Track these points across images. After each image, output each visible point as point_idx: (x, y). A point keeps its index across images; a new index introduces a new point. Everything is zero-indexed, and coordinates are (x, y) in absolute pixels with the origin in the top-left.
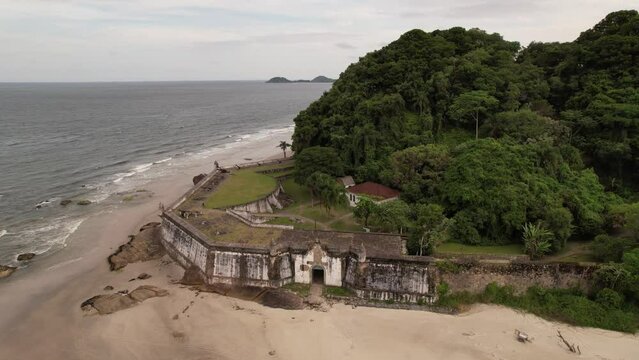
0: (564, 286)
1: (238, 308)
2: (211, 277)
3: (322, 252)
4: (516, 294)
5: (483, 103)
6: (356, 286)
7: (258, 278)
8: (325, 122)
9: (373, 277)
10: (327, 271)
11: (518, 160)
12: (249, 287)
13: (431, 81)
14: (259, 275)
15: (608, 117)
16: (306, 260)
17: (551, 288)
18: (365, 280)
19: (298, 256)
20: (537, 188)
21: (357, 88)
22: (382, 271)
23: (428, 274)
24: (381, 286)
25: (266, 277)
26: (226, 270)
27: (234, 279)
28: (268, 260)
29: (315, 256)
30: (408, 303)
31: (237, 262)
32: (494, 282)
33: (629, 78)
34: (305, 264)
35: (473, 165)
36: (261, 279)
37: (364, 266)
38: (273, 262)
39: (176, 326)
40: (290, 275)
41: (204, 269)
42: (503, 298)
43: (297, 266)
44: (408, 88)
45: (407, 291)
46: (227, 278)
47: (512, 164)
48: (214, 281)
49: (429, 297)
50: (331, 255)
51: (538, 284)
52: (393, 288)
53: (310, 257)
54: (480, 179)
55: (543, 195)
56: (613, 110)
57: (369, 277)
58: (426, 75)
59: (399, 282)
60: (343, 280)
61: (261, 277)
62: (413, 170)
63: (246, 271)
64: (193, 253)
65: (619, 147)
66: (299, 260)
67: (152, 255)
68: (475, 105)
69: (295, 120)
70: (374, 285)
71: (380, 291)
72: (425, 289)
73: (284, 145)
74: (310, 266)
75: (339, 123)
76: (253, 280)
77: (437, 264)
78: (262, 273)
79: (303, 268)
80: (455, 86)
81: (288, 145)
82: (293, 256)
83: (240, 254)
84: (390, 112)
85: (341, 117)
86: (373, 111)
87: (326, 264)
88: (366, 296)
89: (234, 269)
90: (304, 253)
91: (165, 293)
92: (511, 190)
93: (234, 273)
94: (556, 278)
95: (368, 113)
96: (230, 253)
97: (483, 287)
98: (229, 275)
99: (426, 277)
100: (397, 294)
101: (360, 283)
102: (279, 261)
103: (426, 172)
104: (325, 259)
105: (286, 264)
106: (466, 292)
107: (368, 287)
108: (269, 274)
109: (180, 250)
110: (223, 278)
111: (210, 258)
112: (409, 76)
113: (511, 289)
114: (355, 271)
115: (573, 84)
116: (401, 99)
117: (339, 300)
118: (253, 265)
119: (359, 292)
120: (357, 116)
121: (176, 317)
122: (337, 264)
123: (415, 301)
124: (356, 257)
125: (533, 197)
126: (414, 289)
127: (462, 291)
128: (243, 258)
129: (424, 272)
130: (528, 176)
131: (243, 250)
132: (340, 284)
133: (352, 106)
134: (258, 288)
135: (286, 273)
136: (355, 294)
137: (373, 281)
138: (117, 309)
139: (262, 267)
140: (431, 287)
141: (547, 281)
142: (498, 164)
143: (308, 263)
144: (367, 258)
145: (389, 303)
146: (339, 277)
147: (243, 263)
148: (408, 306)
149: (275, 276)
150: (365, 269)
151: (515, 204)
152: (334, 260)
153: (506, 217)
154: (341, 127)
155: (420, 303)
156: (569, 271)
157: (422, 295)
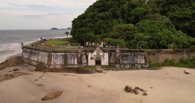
0: (191, 58)
1: (66, 75)
2: (50, 65)
3: (100, 51)
4: (175, 62)
5: (143, 11)
6: (116, 63)
7: (73, 63)
8: (84, 21)
9: (122, 59)
10: (102, 59)
11: (160, 25)
12: (68, 68)
13: (121, 7)
14: (73, 62)
15: (181, 16)
16: (93, 55)
17: (187, 59)
18: (119, 60)
19: (89, 53)
20: (168, 33)
21: (95, 10)
22: (126, 56)
23: (144, 56)
24: (126, 62)
25: (76, 63)
26: (58, 61)
27: (61, 65)
28: (77, 55)
29: (97, 53)
30: (137, 68)
31: (63, 57)
32: (168, 58)
33: (184, 6)
34: (93, 56)
35: (146, 26)
36: (74, 64)
37: (118, 54)
38: (79, 56)
39: (38, 83)
40: (86, 62)
41: (46, 63)
42: (171, 64)
43: (89, 58)
44: (113, 10)
45: (136, 63)
46: (58, 65)
47: (159, 26)
48: (52, 67)
49: (145, 65)
50: (104, 51)
51: (183, 58)
52: (131, 63)
53: (95, 53)
54: (149, 30)
55: (170, 35)
56: (182, 14)
57: (121, 59)
58: (119, 6)
59: (133, 60)
60: (109, 62)
61: (74, 63)
62: (122, 32)
63: (67, 61)
64: (40, 58)
65: (186, 24)
66: (90, 55)
67: (18, 64)
68: (140, 11)
69: (72, 22)
70: (123, 62)
71: (126, 64)
72: (144, 62)
73: (67, 33)
74: (95, 57)
75: (90, 21)
76: (70, 65)
77: (147, 52)
78: (74, 61)
79: (92, 58)
80: (130, 9)
81: (69, 33)
82: (87, 53)
83: (64, 54)
84: (108, 18)
85: (91, 19)
86: (102, 17)
87: (102, 56)
88: (120, 67)
89: (61, 61)
90: (92, 52)
91: (28, 74)
92: (160, 34)
93: (61, 62)
94: (189, 55)
95: (100, 18)
96: (59, 54)
97: (164, 61)
98: (59, 63)
99: (143, 57)
100: (133, 65)
101: (117, 62)
102: (82, 56)
103: (127, 32)
104: (101, 54)
105: (84, 57)
106: (158, 63)
107: (121, 63)
108: (78, 62)
109: (33, 59)
110: (56, 65)
111: (50, 57)
112: (113, 6)
113: (174, 60)
114: (114, 57)
115: (166, 9)
116: (111, 13)
117: (109, 70)
118: (70, 58)
119: (117, 66)
120: (96, 19)
121: (36, 80)
122: (106, 55)
123: (140, 67)
124: (114, 51)
125: (167, 36)
126: (139, 62)
127: (156, 62)
128: (65, 55)
129: (142, 55)
130: (164, 30)
131: (65, 52)
132: (108, 64)
133: (94, 16)
134: (73, 68)
135: (84, 61)
136: (115, 67)
137: (123, 60)
138: (4, 80)
139: (74, 59)
140: (146, 61)
141: (185, 56)
142: (154, 26)
143: (94, 56)
144: (120, 51)
145: (130, 69)
146: (108, 62)
147: (65, 58)
148: (138, 69)
149: (80, 62)
150: (119, 56)
151: (162, 37)
152: (105, 54)
153: (160, 42)
154: (91, 23)
155: (142, 68)
156: (193, 52)
157: (142, 64)
